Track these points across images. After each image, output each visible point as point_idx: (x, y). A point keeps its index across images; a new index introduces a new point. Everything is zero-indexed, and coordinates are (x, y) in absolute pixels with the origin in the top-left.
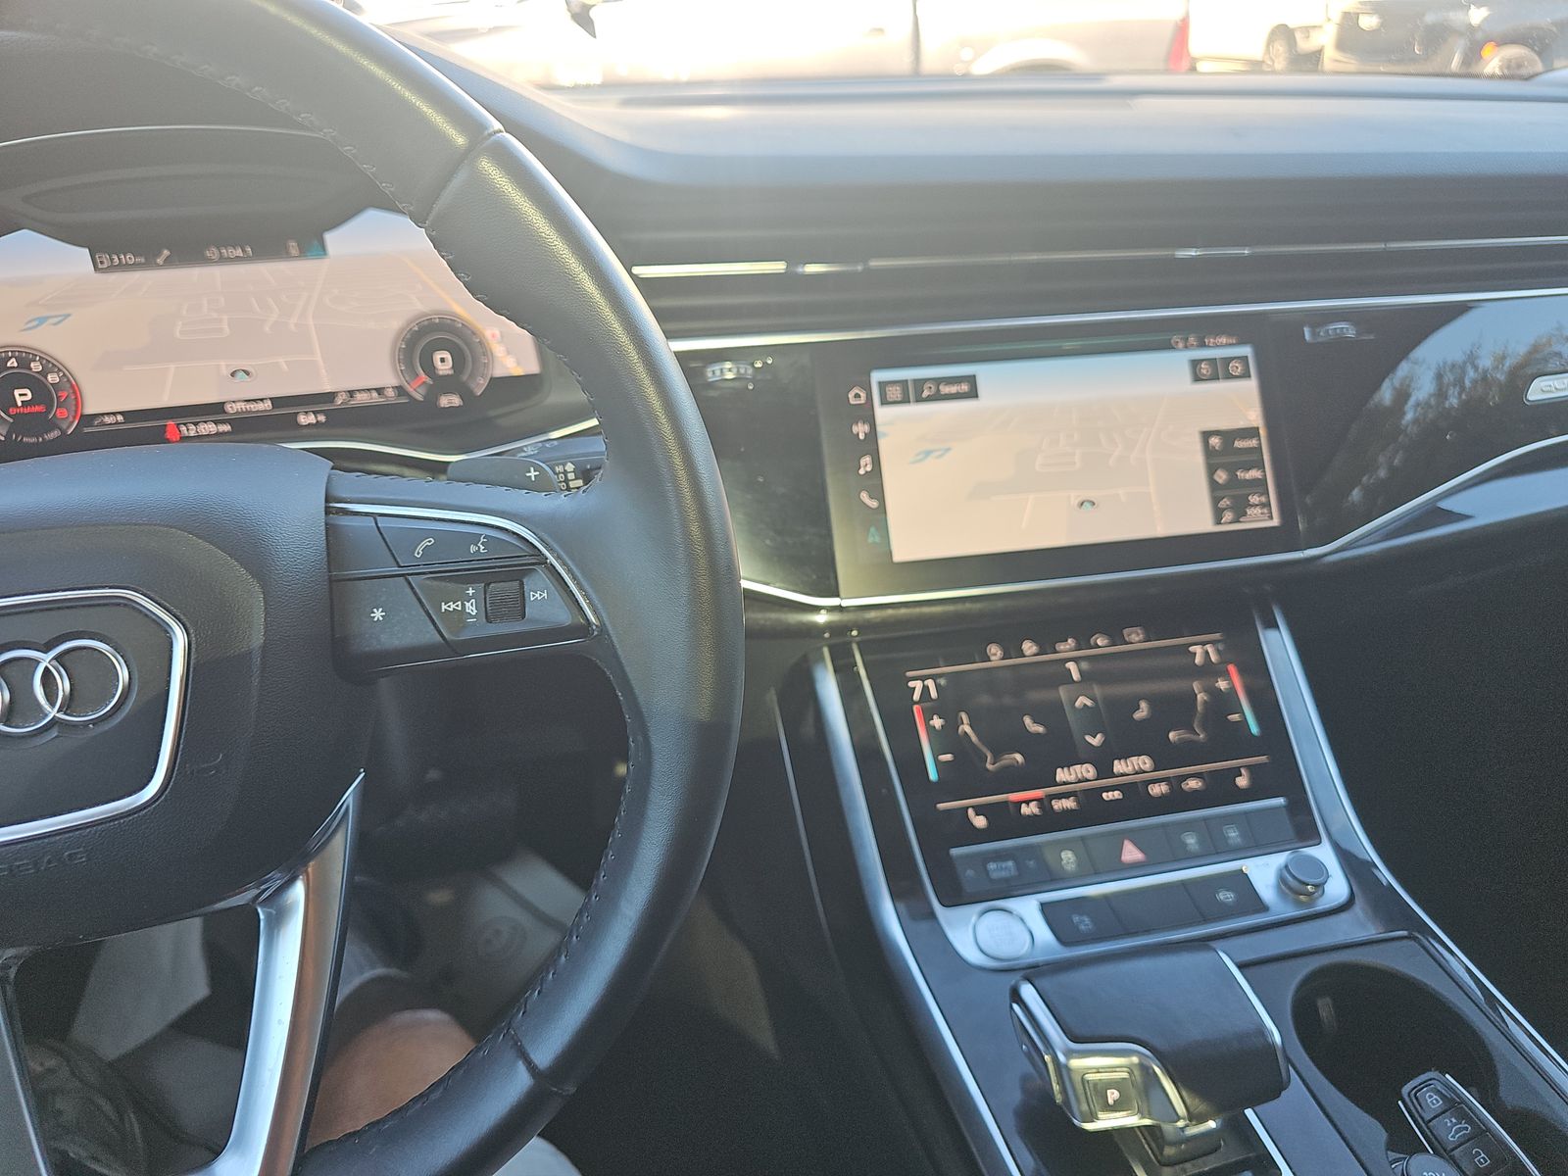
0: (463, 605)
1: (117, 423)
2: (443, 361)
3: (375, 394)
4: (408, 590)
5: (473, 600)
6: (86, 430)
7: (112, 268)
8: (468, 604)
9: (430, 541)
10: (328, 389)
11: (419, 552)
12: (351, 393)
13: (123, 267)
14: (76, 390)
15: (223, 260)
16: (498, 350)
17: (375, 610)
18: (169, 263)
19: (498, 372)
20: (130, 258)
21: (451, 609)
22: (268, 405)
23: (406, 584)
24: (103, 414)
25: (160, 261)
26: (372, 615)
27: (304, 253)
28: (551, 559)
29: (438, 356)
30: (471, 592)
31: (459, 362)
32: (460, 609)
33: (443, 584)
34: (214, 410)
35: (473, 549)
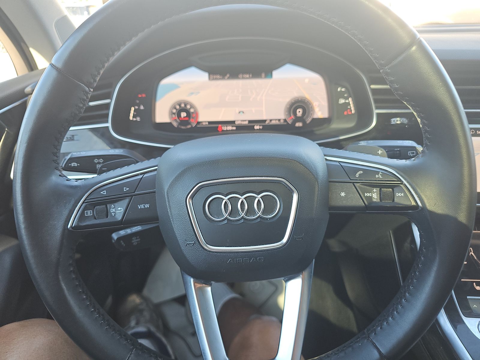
0: (372, 195)
1: (206, 125)
2: (299, 112)
3: (277, 121)
4: (354, 187)
5: (375, 193)
6: (198, 126)
7: (213, 79)
8: (373, 195)
9: (361, 172)
10: (264, 118)
11: (357, 175)
12: (271, 120)
13: (216, 79)
14: (197, 114)
15: (243, 78)
16: (317, 109)
17: (342, 193)
18: (229, 78)
19: (315, 116)
20: (218, 77)
21: (368, 196)
22: (247, 123)
23: (353, 186)
24: (203, 122)
25: (226, 77)
26: (341, 194)
27: (266, 76)
28: (405, 182)
29: (298, 110)
30: (375, 190)
31: (304, 113)
32: (371, 196)
33: (365, 187)
34: (232, 123)
35: (377, 176)
